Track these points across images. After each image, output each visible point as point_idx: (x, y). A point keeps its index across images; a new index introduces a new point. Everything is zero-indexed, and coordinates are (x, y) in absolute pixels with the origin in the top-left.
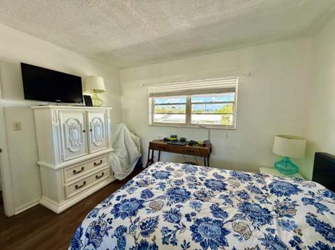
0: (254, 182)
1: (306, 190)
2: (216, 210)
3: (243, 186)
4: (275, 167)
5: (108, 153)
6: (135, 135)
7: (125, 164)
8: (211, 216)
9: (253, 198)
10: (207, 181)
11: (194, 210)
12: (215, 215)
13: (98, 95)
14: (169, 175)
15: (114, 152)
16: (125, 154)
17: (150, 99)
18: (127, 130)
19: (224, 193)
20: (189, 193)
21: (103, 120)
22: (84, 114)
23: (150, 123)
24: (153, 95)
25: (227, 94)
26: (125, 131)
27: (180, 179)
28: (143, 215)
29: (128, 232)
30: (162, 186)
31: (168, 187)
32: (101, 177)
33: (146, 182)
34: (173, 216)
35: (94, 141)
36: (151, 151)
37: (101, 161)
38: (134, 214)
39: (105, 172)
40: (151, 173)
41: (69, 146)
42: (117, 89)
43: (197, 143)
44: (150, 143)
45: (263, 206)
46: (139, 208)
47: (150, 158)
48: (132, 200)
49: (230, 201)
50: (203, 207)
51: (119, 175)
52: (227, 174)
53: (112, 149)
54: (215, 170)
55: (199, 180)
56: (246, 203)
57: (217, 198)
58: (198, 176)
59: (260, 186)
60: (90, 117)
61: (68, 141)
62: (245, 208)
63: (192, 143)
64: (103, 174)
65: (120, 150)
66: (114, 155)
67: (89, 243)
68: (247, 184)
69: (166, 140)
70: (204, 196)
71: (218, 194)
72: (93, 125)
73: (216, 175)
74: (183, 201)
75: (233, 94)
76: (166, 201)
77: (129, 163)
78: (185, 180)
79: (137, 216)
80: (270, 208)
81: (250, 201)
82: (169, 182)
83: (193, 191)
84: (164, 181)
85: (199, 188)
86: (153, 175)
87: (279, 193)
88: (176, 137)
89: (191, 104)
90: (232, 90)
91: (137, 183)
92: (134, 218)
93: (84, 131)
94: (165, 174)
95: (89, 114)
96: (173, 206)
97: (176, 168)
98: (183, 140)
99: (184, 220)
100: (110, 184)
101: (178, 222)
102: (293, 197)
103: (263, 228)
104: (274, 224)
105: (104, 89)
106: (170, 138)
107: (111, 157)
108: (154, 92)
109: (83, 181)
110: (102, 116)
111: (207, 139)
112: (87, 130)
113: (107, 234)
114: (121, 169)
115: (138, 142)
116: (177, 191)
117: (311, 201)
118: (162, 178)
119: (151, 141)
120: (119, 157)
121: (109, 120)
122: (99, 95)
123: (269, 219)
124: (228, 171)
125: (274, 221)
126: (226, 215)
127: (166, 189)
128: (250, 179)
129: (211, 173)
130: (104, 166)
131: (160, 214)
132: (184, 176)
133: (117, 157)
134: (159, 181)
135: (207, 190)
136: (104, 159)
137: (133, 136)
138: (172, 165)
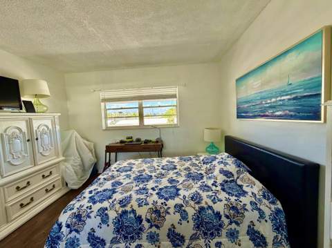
0: (194, 161)
1: (220, 157)
2: (171, 181)
3: (187, 164)
4: (207, 151)
5: (58, 163)
6: (88, 140)
7: (80, 171)
8: (169, 185)
9: (193, 170)
10: (163, 166)
11: (156, 184)
12: (171, 183)
13: (40, 100)
14: (132, 168)
15: (65, 161)
16: (79, 161)
17: (103, 104)
18: (78, 136)
19: (175, 171)
20: (151, 176)
21: (50, 127)
22: (27, 121)
23: (104, 128)
24: (105, 100)
25: (171, 99)
26: (76, 137)
27: (142, 169)
28: (118, 196)
29: (109, 209)
30: (129, 176)
31: (133, 176)
32: (51, 190)
33: (113, 177)
34: (142, 191)
35: (41, 151)
36: (108, 154)
37: (51, 172)
38: (110, 198)
39: (56, 184)
40: (115, 170)
41: (9, 159)
42: (62, 94)
43: (151, 141)
44: (107, 147)
45: (199, 172)
46: (113, 193)
47: (107, 161)
48: (104, 191)
49: (180, 174)
50: (162, 181)
51: (74, 184)
52: (176, 160)
53: (64, 158)
54: (168, 159)
55: (157, 167)
56: (190, 173)
57: (171, 174)
58: (155, 164)
59: (197, 162)
60: (35, 124)
61: (7, 153)
62: (189, 176)
63: (146, 142)
64: (54, 186)
65: (73, 158)
66: (66, 164)
67: (71, 231)
68: (189, 162)
69: (122, 142)
70: (162, 175)
71: (171, 172)
72: (39, 133)
73: (168, 162)
74: (147, 181)
75: (175, 99)
76: (134, 185)
77: (84, 170)
78: (146, 169)
79: (113, 199)
80: (203, 172)
81: (192, 172)
82: (134, 172)
83: (153, 174)
84: (129, 173)
85: (158, 172)
86: (117, 171)
87: (207, 163)
88: (131, 138)
89: (143, 108)
90: (174, 96)
91: (105, 179)
92: (111, 201)
93: (28, 140)
94: (129, 168)
95: (34, 121)
96: (141, 186)
97: (137, 163)
98: (138, 140)
99: (150, 191)
100: (63, 196)
101: (147, 193)
102: (214, 163)
103: (199, 183)
104: (205, 179)
105: (49, 94)
106: (125, 140)
107: (62, 167)
108: (106, 97)
109: (30, 197)
110: (49, 123)
111: (159, 137)
112: (31, 138)
113: (89, 217)
114: (75, 177)
115: (92, 147)
116: (141, 177)
117: (222, 162)
118: (126, 171)
119: (107, 144)
120: (72, 165)
121: (58, 127)
122: (42, 101)
123: (202, 178)
124: (177, 158)
125: (205, 177)
126: (178, 182)
127: (132, 178)
128: (191, 159)
129: (164, 161)
130: (55, 177)
131: (132, 193)
132: (145, 166)
133: (69, 166)
134: (124, 173)
135: (163, 171)
136: (54, 170)
137: (86, 142)
138: (133, 161)
